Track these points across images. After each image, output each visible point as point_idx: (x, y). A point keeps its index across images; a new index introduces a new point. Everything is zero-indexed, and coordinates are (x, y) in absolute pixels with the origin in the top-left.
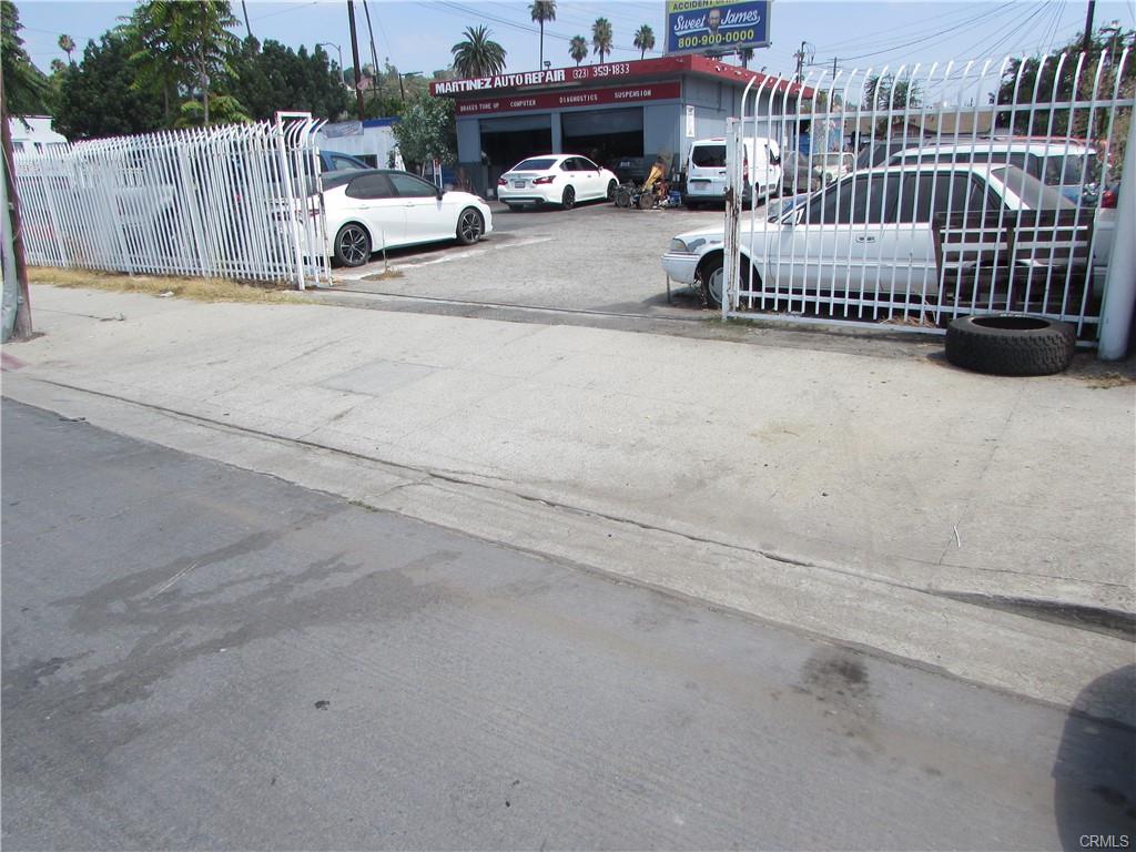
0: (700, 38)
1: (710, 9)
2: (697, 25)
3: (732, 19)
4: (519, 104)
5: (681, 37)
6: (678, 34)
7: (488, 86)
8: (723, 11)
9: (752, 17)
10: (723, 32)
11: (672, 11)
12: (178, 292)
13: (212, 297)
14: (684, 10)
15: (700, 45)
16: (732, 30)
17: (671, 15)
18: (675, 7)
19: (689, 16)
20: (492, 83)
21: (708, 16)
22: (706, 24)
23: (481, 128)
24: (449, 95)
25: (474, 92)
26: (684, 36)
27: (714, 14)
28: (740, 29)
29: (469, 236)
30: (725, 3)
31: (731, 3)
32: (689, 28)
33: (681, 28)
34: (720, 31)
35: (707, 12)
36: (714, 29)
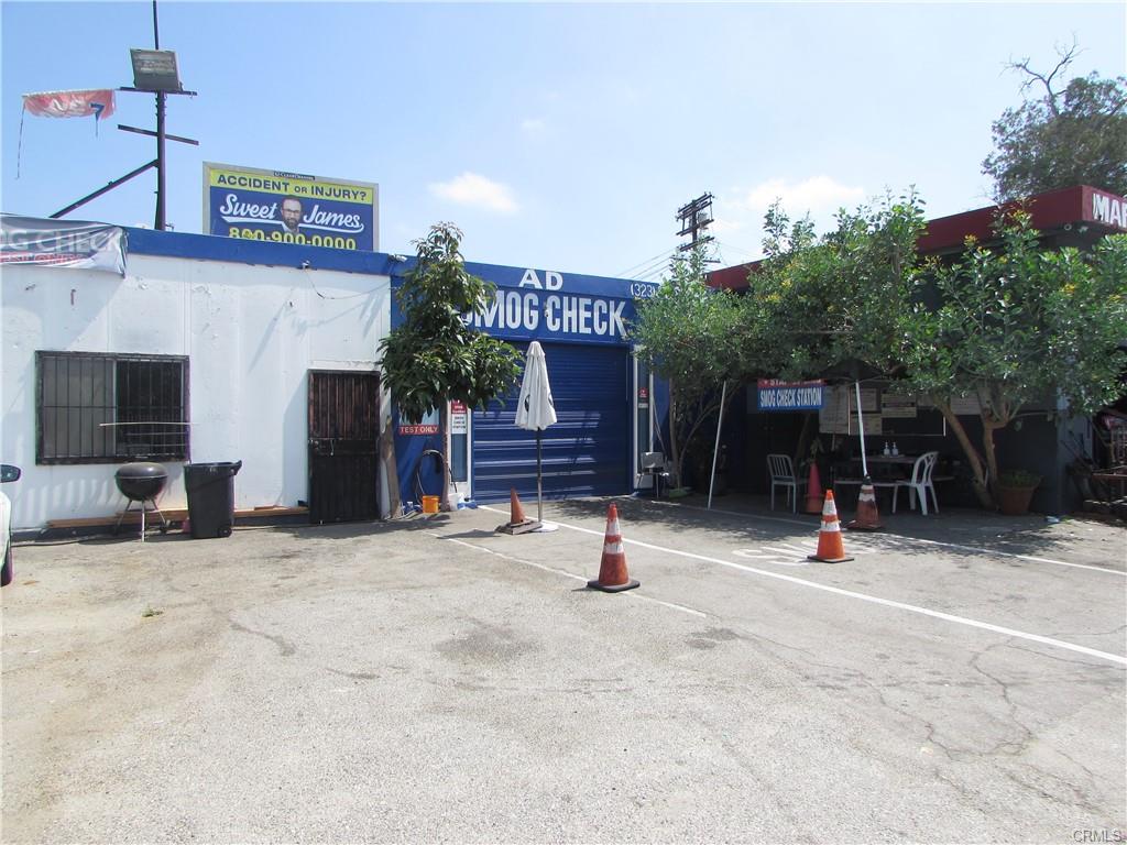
0: (268, 234)
1: (284, 198)
2: (264, 214)
3: (319, 218)
5: (233, 224)
6: (229, 220)
9: (352, 222)
10: (307, 233)
11: (214, 182)
14: (237, 186)
16: (323, 234)
17: (213, 188)
18: (222, 179)
19: (246, 198)
21: (280, 205)
22: (278, 216)
26: (241, 226)
27: (292, 205)
28: (334, 235)
30: (308, 195)
31: (319, 196)
32: (248, 215)
33: (233, 212)
34: (302, 230)
35: (281, 200)
36: (293, 226)
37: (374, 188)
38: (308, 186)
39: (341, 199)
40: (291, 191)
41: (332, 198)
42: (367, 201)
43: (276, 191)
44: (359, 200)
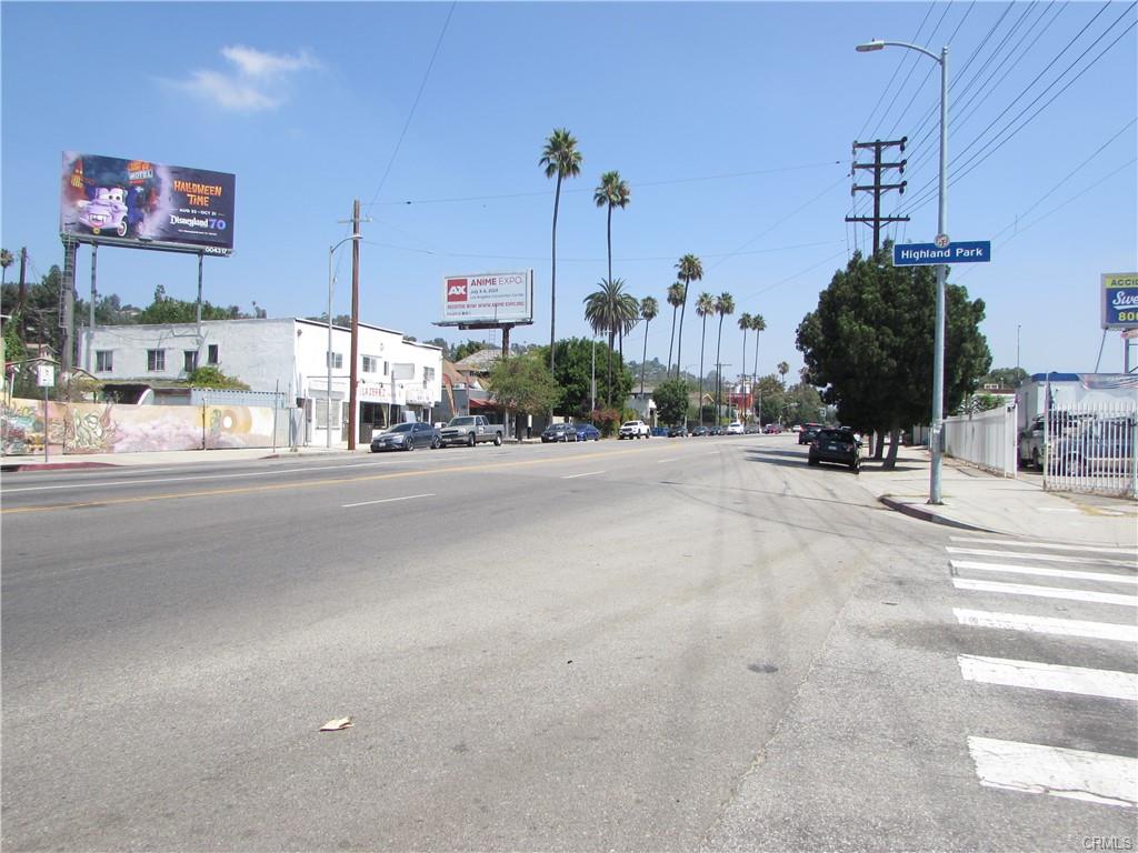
5: (1123, 310)
6: (1118, 308)
11: (1109, 285)
14: (1125, 286)
17: (1108, 290)
18: (1114, 283)
19: (1131, 292)
26: (1126, 311)
32: (1132, 304)
33: (1121, 302)
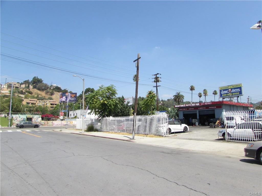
0: (227, 94)
1: (229, 89)
2: (226, 92)
3: (233, 90)
4: (190, 109)
5: (223, 94)
6: (222, 94)
7: (185, 106)
8: (232, 89)
9: (239, 90)
10: (232, 93)
11: (220, 89)
12: (146, 136)
13: (152, 137)
14: (223, 89)
15: (227, 96)
16: (234, 93)
17: (220, 90)
18: (221, 89)
20: (186, 105)
21: (228, 90)
22: (228, 92)
23: (183, 113)
24: (177, 107)
25: (182, 107)
27: (230, 90)
28: (236, 92)
29: (185, 131)
30: (232, 88)
31: (233, 87)
33: (223, 92)
34: (231, 93)
35: (228, 89)
36: (230, 92)
37: (241, 84)
38: (232, 86)
39: (236, 87)
40: (229, 88)
41: (235, 87)
42: (240, 86)
43: (227, 88)
44: (239, 86)
